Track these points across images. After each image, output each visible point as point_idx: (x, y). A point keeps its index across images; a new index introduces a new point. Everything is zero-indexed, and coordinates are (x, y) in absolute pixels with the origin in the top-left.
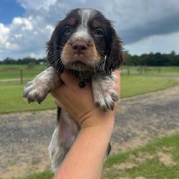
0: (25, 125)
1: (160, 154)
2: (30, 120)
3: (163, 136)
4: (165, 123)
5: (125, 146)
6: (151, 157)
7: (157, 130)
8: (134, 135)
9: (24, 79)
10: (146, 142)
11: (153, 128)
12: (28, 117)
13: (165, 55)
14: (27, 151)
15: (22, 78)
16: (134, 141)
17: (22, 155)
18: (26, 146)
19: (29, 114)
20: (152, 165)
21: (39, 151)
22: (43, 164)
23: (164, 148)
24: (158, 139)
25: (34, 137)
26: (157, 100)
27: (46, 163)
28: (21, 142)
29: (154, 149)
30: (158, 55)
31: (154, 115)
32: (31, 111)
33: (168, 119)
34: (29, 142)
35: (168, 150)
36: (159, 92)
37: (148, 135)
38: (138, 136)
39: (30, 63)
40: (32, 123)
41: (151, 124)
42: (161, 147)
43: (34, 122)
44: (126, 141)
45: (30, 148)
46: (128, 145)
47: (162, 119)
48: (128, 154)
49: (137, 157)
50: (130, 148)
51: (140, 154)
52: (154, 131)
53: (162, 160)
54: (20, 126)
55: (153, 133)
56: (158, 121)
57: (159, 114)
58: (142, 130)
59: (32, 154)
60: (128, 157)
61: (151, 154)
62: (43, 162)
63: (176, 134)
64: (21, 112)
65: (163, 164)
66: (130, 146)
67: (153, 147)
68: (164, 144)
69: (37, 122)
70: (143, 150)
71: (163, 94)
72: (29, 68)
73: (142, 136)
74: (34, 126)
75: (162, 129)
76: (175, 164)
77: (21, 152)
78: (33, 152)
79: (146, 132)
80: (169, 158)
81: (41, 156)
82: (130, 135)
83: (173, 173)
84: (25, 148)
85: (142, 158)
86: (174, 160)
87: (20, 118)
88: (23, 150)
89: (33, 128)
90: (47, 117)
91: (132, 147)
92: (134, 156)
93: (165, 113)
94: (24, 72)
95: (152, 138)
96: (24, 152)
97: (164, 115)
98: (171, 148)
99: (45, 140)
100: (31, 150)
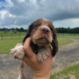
0: (4, 60)
1: (70, 75)
2: (7, 58)
3: (70, 66)
4: (69, 59)
5: (53, 71)
6: (66, 77)
7: (66, 63)
8: (56, 65)
9: (3, 38)
10: (62, 69)
11: (65, 62)
12: (6, 56)
13: (65, 29)
14: (6, 74)
15: (2, 37)
16: (57, 68)
17: (3, 76)
18: (5, 71)
19: (6, 55)
21: (12, 74)
23: (71, 72)
24: (68, 67)
25: (9, 66)
26: (64, 48)
28: (3, 69)
29: (67, 73)
30: (63, 28)
31: (64, 55)
32: (7, 53)
33: (71, 57)
34: (7, 69)
35: (73, 73)
36: (65, 45)
37: (62, 66)
38: (58, 66)
39: (6, 30)
40: (8, 59)
41: (63, 60)
42: (70, 72)
43: (9, 59)
44: (53, 68)
45: (8, 72)
46: (54, 70)
47: (68, 58)
48: (55, 75)
49: (59, 77)
50: (55, 72)
51: (61, 75)
52: (65, 63)
53: (71, 78)
54: (2, 61)
55: (65, 65)
56: (66, 58)
57: (66, 55)
58: (60, 63)
59: (9, 75)
60: (55, 77)
61: (66, 75)
63: (75, 65)
64: (2, 54)
66: (55, 71)
67: (66, 71)
68: (71, 70)
69: (10, 59)
70: (62, 73)
71: (67, 46)
72: (5, 33)
73: (60, 66)
74: (9, 61)
75: (69, 62)
77: (3, 74)
78: (9, 74)
79: (61, 64)
80: (74, 77)
81: (13, 76)
82: (54, 65)
84: (5, 72)
85: (62, 77)
87: (2, 57)
88: (4, 73)
89: (8, 62)
91: (56, 71)
92: (58, 76)
93: (69, 55)
94: (3, 34)
95: (64, 67)
96: (4, 74)
97: (68, 56)
98: (74, 72)
99: (15, 68)
100: (8, 73)
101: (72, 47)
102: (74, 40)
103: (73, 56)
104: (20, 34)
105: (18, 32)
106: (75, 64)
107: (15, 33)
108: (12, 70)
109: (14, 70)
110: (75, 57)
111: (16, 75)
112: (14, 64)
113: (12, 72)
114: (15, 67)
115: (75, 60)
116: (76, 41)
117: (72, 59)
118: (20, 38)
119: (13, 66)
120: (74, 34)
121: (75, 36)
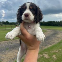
1: (44, 54)
3: (44, 48)
6: (42, 56)
7: (42, 47)
20: (42, 58)
21: (2, 57)
23: (45, 52)
29: (42, 53)
35: (46, 53)
53: (45, 56)
55: (41, 48)
61: (41, 55)
65: (45, 58)
75: (44, 46)
76: (49, 57)
80: (47, 55)
83: (49, 60)
86: (49, 56)
95: (41, 49)
98: (47, 52)
99: (3, 52)
102: (48, 31)
103: (47, 41)
104: (6, 26)
105: (4, 25)
106: (48, 47)
107: (2, 25)
108: (1, 54)
109: (3, 54)
110: (48, 42)
111: (5, 58)
112: (2, 50)
113: (1, 56)
115: (48, 44)
116: (49, 31)
117: (45, 43)
118: (6, 29)
119: (2, 51)
120: (47, 26)
121: (48, 27)
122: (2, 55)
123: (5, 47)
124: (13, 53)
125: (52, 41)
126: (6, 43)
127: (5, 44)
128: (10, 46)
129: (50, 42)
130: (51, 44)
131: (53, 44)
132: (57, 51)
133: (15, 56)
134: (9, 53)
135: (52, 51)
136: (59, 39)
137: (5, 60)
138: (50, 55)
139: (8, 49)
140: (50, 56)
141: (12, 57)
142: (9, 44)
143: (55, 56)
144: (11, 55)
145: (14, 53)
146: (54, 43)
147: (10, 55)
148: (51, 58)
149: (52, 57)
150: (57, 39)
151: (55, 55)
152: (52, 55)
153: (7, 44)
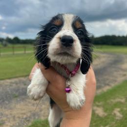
1: (95, 108)
21: (2, 115)
22: (7, 125)
27: (9, 124)
42: (95, 103)
53: (97, 112)
62: (7, 124)
63: (103, 92)
65: (98, 115)
68: (96, 100)
76: (106, 114)
81: (4, 118)
83: (106, 121)
90: (6, 85)
99: (7, 104)
101: (97, 65)
104: (13, 48)
105: (10, 45)
107: (5, 45)
108: (2, 108)
109: (5, 108)
111: (9, 116)
112: (5, 98)
113: (2, 112)
114: (7, 102)
115: (103, 85)
118: (14, 54)
119: (3, 101)
122: (4, 110)
123: (10, 92)
124: (26, 105)
125: (111, 78)
126: (13, 83)
127: (10, 86)
128: (21, 91)
129: (107, 79)
130: (108, 85)
131: (113, 85)
132: (122, 99)
133: (31, 111)
134: (18, 106)
135: (112, 100)
136: (125, 73)
137: (9, 121)
138: (107, 109)
139: (16, 97)
140: (108, 111)
141: (24, 114)
142: (19, 85)
143: (119, 112)
144: (24, 110)
145: (30, 105)
146: (116, 81)
147: (22, 110)
148: (109, 115)
149: (113, 114)
150: (121, 72)
151: (118, 109)
152: (113, 110)
153: (14, 85)
